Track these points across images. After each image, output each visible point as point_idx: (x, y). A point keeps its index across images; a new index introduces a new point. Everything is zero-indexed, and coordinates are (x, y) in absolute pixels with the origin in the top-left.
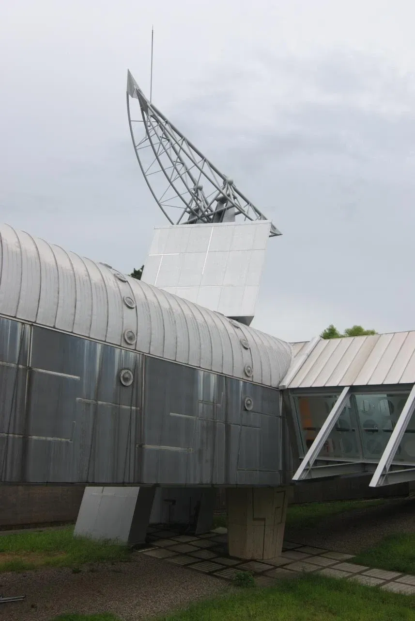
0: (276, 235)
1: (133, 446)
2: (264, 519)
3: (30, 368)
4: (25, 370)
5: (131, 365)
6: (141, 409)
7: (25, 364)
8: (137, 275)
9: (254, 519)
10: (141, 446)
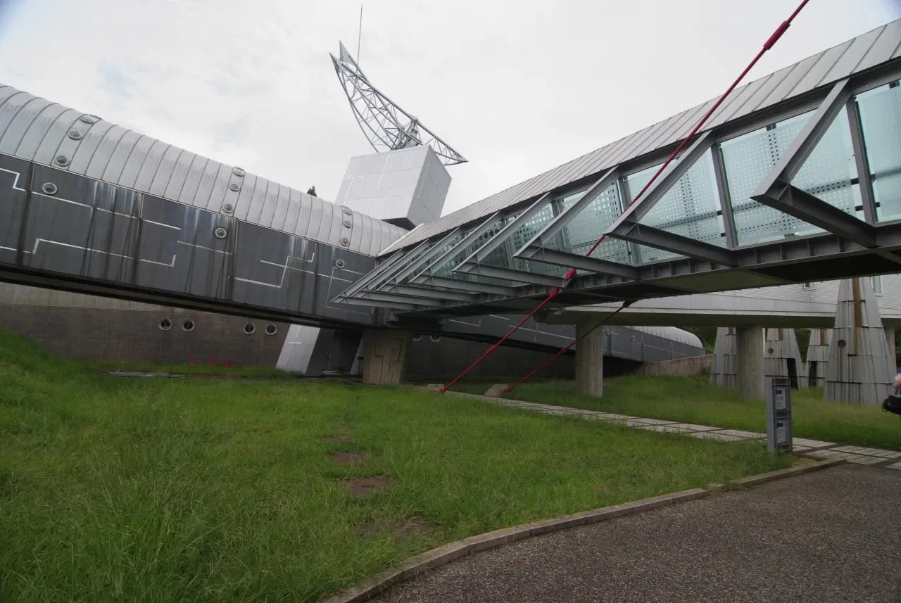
0: (461, 162)
1: (225, 277)
2: (382, 357)
3: (141, 219)
4: (137, 220)
5: (226, 225)
6: (234, 254)
7: (137, 216)
8: (312, 192)
9: (377, 357)
10: (232, 278)
